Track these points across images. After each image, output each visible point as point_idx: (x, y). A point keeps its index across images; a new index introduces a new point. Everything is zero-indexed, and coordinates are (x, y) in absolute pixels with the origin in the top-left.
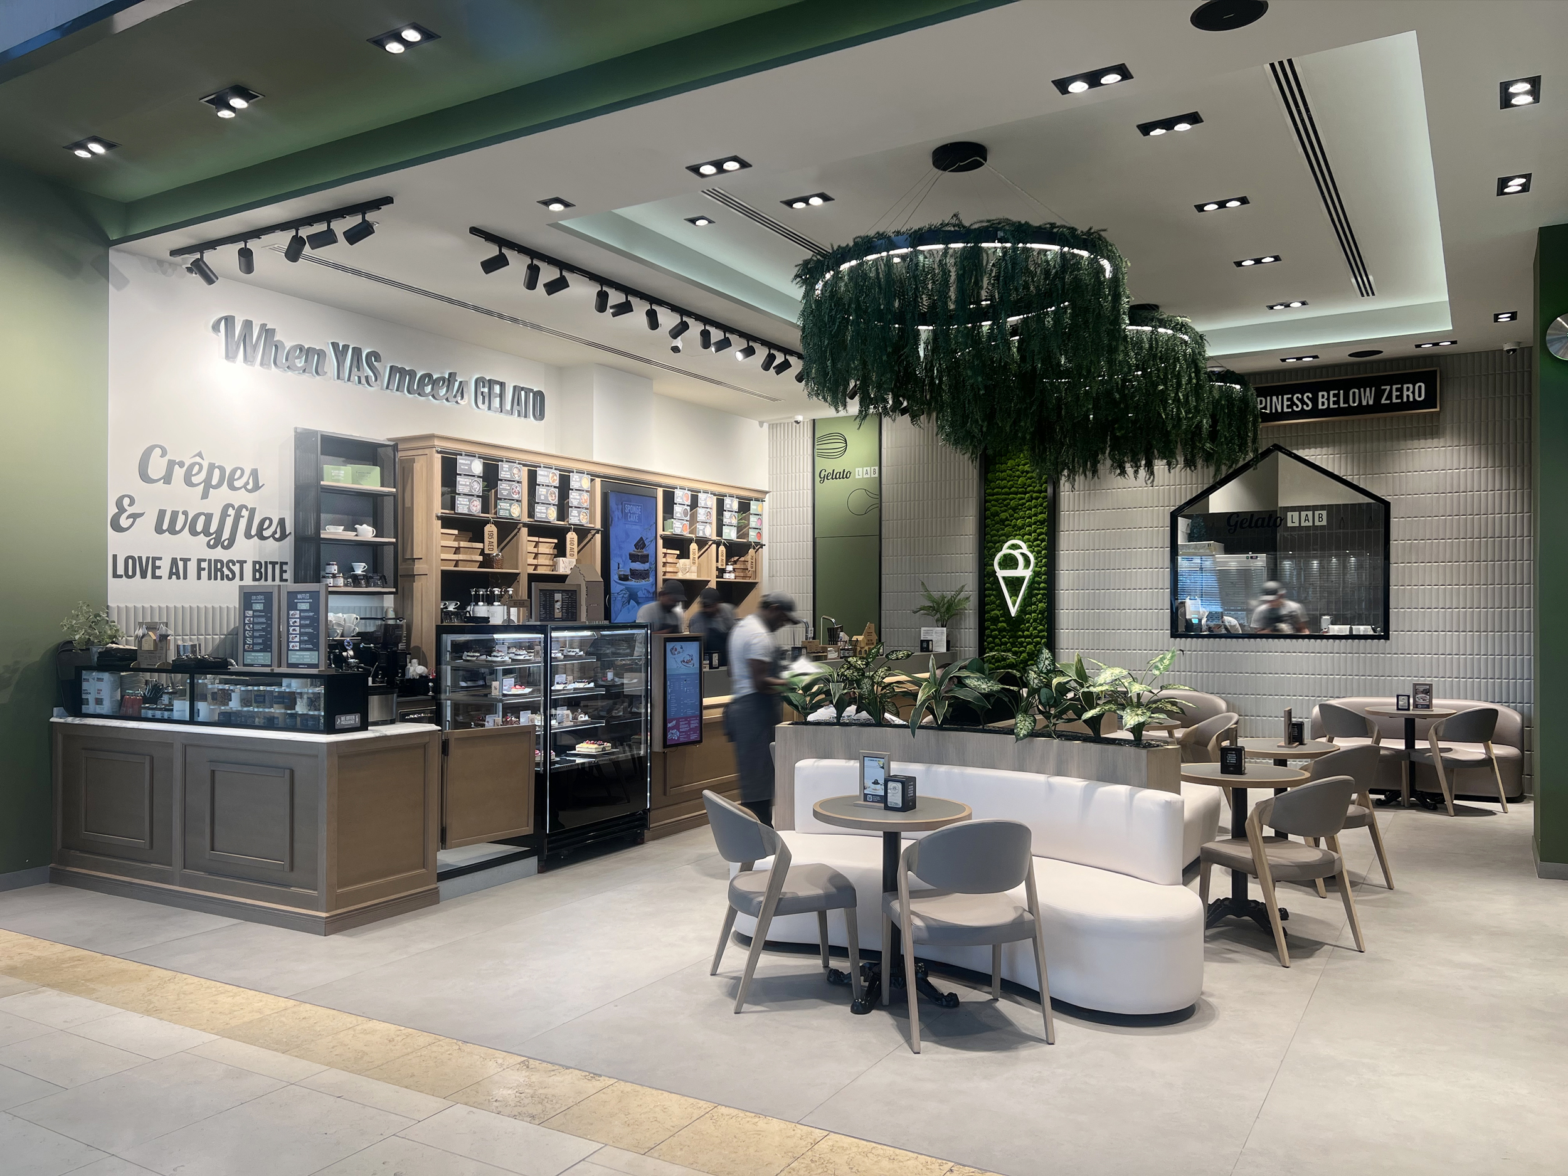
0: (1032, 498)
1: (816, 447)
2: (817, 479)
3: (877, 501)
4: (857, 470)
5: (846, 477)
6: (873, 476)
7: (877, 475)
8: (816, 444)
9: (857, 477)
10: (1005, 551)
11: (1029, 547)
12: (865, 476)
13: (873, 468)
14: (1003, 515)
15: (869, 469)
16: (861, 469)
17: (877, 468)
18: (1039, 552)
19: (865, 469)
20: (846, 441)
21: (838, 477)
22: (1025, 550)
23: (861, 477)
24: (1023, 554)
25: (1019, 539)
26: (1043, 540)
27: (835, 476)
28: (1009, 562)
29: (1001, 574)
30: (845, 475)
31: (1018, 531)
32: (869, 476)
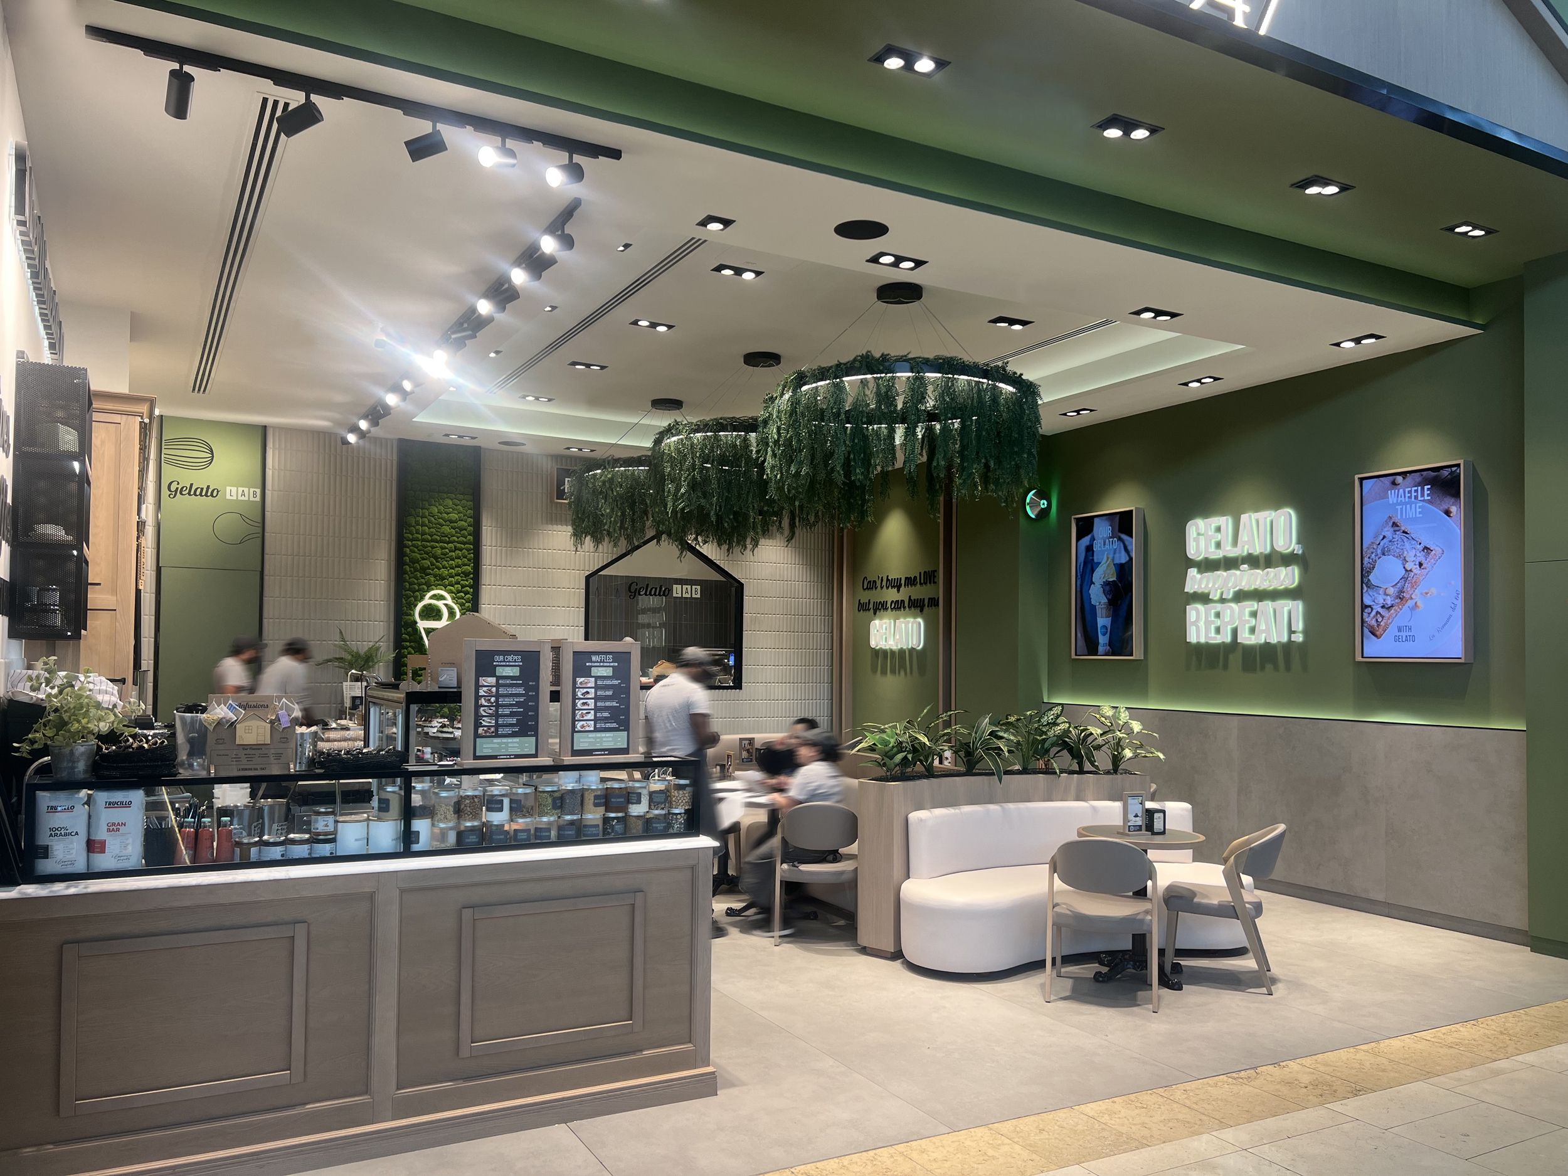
0: (456, 549)
1: (164, 451)
2: (165, 492)
3: (260, 530)
4: (228, 489)
5: (212, 495)
6: (252, 499)
7: (258, 499)
8: (163, 447)
9: (228, 497)
10: (427, 601)
11: (453, 598)
12: (240, 498)
13: (252, 490)
14: (427, 563)
15: (246, 490)
16: (234, 489)
17: (258, 491)
18: (462, 605)
19: (240, 489)
20: (212, 454)
21: (198, 493)
22: (450, 602)
23: (234, 498)
24: (446, 605)
25: (442, 590)
26: (466, 593)
27: (191, 491)
28: (431, 613)
29: (422, 625)
30: (209, 492)
31: (441, 581)
32: (246, 498)
